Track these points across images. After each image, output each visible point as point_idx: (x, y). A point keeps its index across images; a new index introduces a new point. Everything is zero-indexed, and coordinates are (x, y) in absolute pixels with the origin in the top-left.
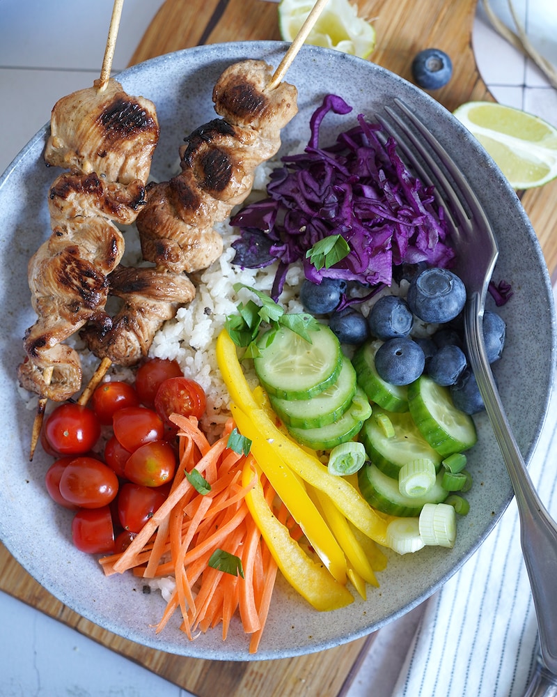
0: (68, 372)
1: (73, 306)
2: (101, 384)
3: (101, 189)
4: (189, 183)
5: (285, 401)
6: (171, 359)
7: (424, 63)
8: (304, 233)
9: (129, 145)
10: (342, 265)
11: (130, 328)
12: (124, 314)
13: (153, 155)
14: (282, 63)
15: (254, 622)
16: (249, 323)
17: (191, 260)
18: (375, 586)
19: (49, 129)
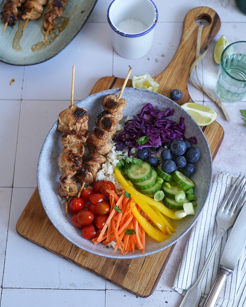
0: (73, 187)
1: (73, 166)
2: (83, 190)
3: (76, 133)
4: (100, 128)
5: (138, 183)
6: (102, 180)
7: (174, 93)
8: (135, 138)
9: (82, 121)
10: (147, 143)
11: (89, 171)
12: (87, 167)
13: (88, 123)
14: (120, 93)
15: (141, 246)
16: (123, 165)
17: (104, 150)
18: (175, 232)
19: (58, 121)
